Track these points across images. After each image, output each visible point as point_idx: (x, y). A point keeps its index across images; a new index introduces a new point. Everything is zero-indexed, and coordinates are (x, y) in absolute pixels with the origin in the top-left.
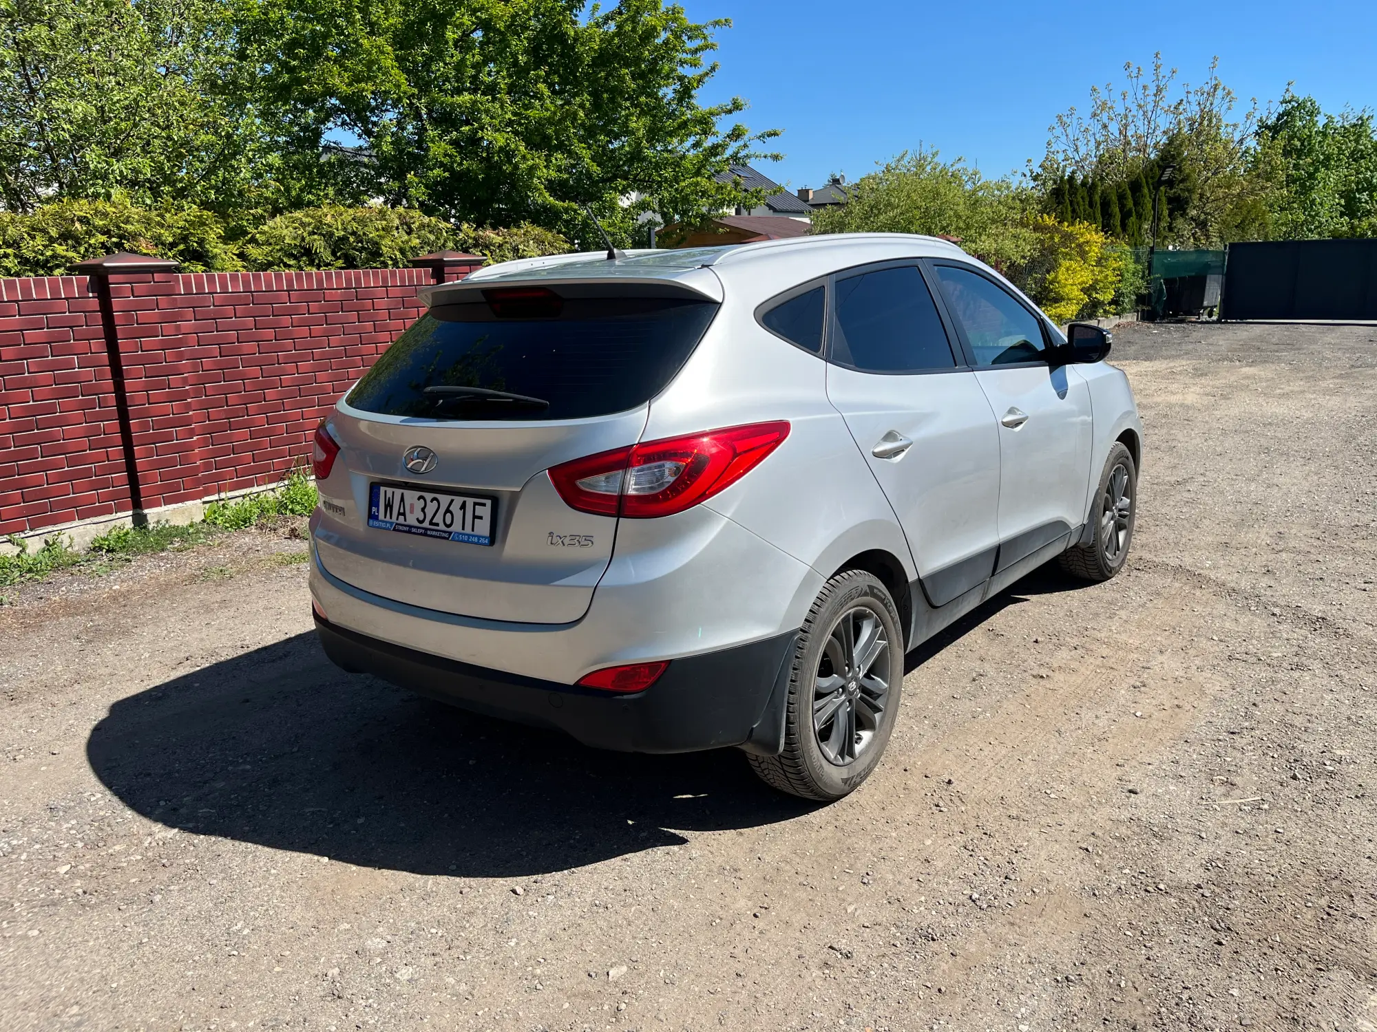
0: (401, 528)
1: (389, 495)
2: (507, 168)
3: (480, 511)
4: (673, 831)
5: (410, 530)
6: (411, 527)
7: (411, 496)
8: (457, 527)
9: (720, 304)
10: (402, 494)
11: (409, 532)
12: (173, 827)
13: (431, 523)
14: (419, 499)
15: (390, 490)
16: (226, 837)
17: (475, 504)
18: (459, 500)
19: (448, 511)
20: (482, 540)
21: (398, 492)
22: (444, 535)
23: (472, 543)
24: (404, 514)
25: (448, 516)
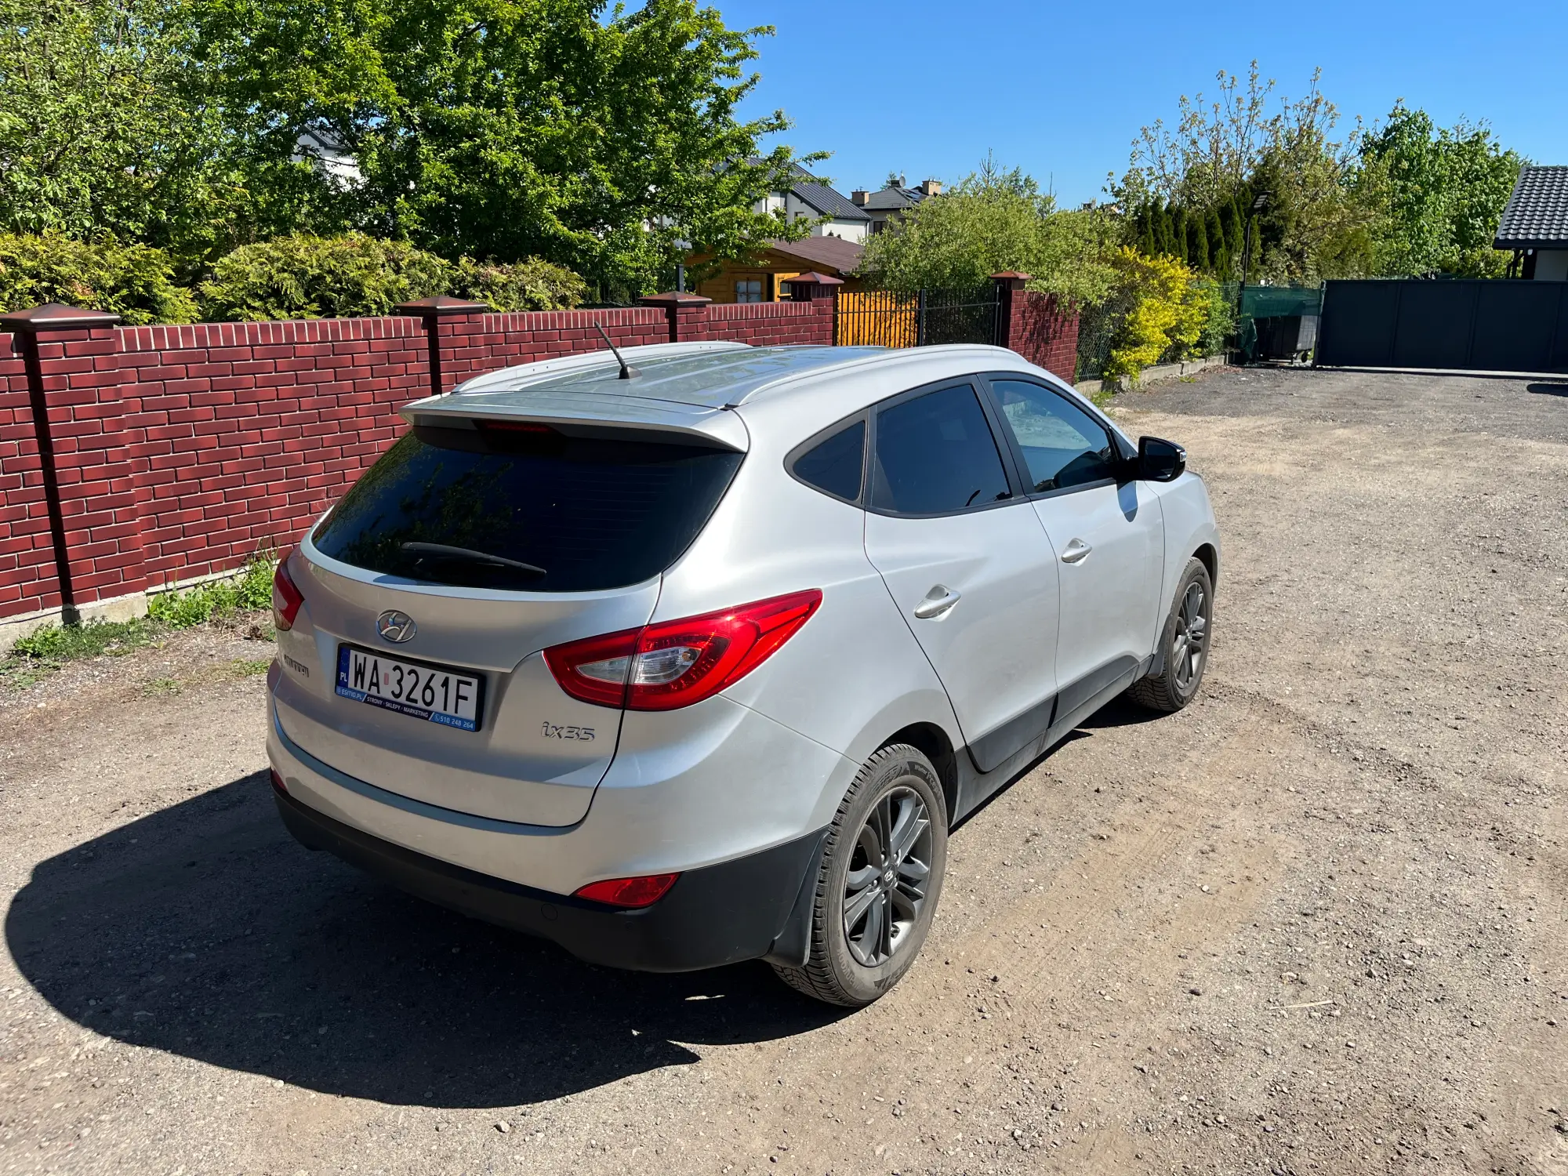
0: (373, 700)
1: (360, 660)
2: (514, 193)
3: (464, 690)
4: (683, 1045)
5: (383, 703)
6: (385, 700)
7: (386, 666)
8: (437, 706)
9: (746, 454)
10: (376, 661)
11: (383, 706)
12: (104, 1034)
13: (408, 699)
14: (395, 669)
15: (361, 656)
16: (165, 1050)
17: (459, 682)
18: (440, 676)
19: (427, 686)
20: (467, 725)
21: (371, 659)
22: (425, 715)
23: (456, 726)
24: (377, 685)
25: (428, 693)
